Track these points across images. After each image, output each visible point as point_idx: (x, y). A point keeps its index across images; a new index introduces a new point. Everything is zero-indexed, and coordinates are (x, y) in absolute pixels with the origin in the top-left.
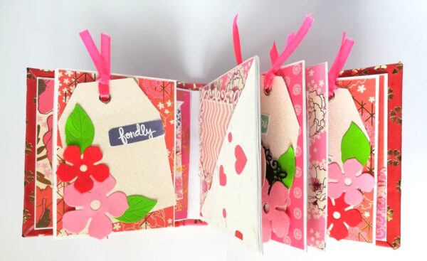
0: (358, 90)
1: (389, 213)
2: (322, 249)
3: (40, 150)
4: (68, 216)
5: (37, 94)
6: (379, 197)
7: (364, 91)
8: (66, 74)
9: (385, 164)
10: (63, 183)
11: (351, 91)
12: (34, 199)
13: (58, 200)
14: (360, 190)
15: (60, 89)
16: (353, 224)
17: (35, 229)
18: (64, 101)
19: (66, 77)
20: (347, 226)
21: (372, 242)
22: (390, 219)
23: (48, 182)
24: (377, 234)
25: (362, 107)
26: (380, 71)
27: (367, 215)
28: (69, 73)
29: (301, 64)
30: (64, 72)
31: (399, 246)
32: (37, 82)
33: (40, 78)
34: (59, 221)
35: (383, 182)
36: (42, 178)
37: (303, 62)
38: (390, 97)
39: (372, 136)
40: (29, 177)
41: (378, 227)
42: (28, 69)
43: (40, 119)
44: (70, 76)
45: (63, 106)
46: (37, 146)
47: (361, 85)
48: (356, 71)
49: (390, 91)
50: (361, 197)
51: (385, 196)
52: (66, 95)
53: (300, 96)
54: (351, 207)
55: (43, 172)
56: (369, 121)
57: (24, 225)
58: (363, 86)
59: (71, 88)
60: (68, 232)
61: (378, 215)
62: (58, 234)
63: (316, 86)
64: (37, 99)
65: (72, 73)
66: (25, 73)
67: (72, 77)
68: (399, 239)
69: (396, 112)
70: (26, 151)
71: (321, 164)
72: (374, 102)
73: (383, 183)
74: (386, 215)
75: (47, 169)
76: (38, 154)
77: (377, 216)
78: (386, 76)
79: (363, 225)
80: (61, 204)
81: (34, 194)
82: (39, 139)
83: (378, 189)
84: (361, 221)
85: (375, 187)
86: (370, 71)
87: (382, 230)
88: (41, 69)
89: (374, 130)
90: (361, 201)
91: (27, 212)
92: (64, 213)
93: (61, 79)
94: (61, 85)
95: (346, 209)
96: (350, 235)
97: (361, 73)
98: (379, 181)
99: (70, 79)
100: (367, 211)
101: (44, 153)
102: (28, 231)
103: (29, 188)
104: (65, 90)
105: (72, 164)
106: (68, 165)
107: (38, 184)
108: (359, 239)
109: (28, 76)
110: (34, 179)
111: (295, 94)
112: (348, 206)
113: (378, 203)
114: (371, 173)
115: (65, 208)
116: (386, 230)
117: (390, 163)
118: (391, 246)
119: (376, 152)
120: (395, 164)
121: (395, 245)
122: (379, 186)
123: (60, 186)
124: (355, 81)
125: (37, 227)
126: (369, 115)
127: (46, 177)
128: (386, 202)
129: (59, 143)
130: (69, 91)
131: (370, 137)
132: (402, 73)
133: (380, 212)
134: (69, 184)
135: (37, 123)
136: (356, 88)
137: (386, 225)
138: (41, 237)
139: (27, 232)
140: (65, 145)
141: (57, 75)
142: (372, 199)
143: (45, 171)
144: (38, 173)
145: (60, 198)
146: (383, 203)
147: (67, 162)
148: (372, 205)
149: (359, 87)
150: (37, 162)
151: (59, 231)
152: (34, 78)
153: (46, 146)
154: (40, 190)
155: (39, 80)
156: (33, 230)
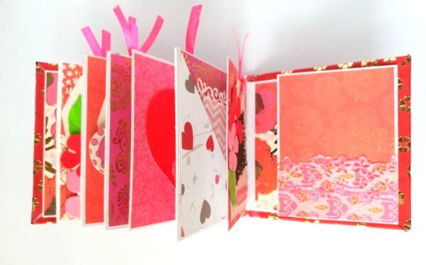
3: (48, 140)
4: (70, 201)
5: (45, 87)
8: (69, 67)
10: (65, 170)
12: (41, 188)
13: (61, 186)
15: (64, 81)
17: (44, 216)
18: (67, 92)
19: (70, 69)
23: (53, 171)
28: (72, 66)
30: (67, 65)
32: (44, 73)
33: (48, 71)
34: (63, 206)
36: (50, 168)
40: (38, 166)
42: (37, 63)
43: (48, 111)
44: (73, 68)
45: (66, 97)
46: (45, 137)
52: (69, 86)
55: (50, 162)
57: (33, 213)
59: (74, 80)
60: (72, 217)
62: (61, 218)
64: (45, 91)
65: (75, 67)
66: (34, 68)
67: (75, 69)
70: (35, 142)
76: (46, 144)
80: (65, 189)
81: (42, 183)
82: (47, 130)
88: (49, 63)
91: (36, 200)
92: (67, 197)
93: (65, 72)
94: (65, 77)
99: (73, 71)
101: (51, 143)
102: (37, 219)
103: (38, 177)
104: (68, 82)
105: (74, 152)
106: (71, 154)
107: (46, 173)
109: (37, 69)
110: (42, 168)
115: (69, 194)
123: (63, 173)
125: (45, 214)
127: (53, 167)
129: (63, 132)
130: (72, 83)
134: (72, 171)
135: (45, 115)
138: (49, 224)
139: (36, 220)
140: (68, 134)
141: (61, 68)
143: (53, 161)
144: (47, 163)
145: (64, 184)
147: (70, 150)
150: (45, 153)
151: (62, 215)
152: (43, 72)
153: (53, 137)
154: (48, 179)
155: (48, 73)
156: (42, 218)
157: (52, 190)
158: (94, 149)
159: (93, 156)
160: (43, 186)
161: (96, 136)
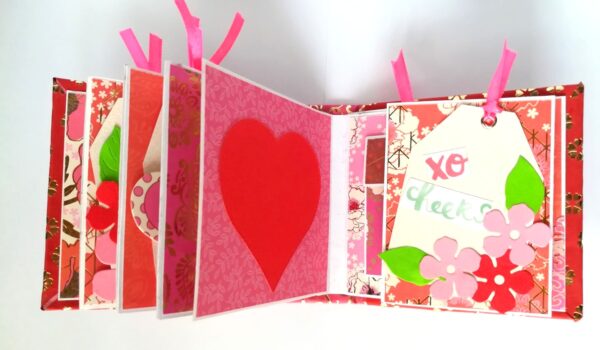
0: (529, 116)
3: (69, 190)
4: (100, 276)
5: (66, 114)
7: (536, 116)
8: (102, 84)
10: (94, 232)
12: (58, 258)
13: (87, 254)
15: (94, 105)
17: (60, 299)
18: (98, 120)
19: (102, 88)
23: (76, 235)
28: (107, 84)
30: (99, 82)
32: (65, 95)
33: (71, 92)
34: (88, 283)
36: (70, 229)
39: (546, 174)
40: (52, 227)
42: (55, 79)
43: (70, 147)
44: (107, 87)
45: (96, 128)
46: (65, 185)
52: (101, 113)
55: (71, 221)
56: (542, 154)
57: (44, 294)
59: (109, 103)
60: (101, 299)
62: (85, 302)
64: (66, 120)
65: (111, 84)
66: (50, 85)
67: (111, 88)
70: (50, 192)
75: (77, 217)
76: (66, 195)
80: (92, 260)
81: (58, 251)
82: (67, 176)
88: (72, 80)
91: (49, 276)
92: (95, 272)
93: (96, 91)
94: (95, 99)
99: (107, 91)
101: (73, 194)
102: (49, 302)
103: (52, 242)
104: (100, 106)
105: (107, 207)
106: (103, 208)
107: (64, 236)
109: (54, 89)
110: (59, 230)
115: (97, 266)
117: (568, 210)
123: (90, 236)
125: (62, 296)
126: (543, 148)
127: (75, 228)
129: (91, 177)
130: (106, 108)
131: (544, 176)
134: (103, 233)
135: (66, 153)
138: (67, 310)
139: (48, 304)
140: (98, 180)
141: (90, 86)
143: (74, 219)
144: (66, 222)
145: (91, 252)
147: (101, 204)
150: (64, 208)
151: (87, 298)
152: (63, 92)
153: (77, 185)
154: (67, 246)
155: (70, 94)
156: (57, 301)
157: (73, 261)
158: (137, 201)
159: (136, 212)
160: (60, 256)
161: (141, 183)
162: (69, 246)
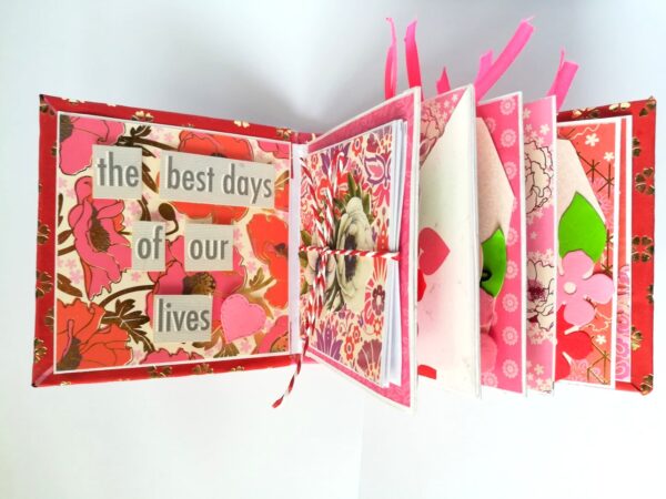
0: (587, 143)
1: (634, 337)
2: (548, 392)
3: (64, 236)
5: (58, 141)
6: (620, 313)
7: (597, 144)
9: (629, 260)
11: (574, 144)
12: (52, 321)
14: (590, 301)
16: (578, 356)
17: (56, 372)
20: (569, 359)
21: (609, 383)
22: (636, 346)
23: (76, 292)
24: (618, 371)
25: (593, 169)
26: (619, 112)
27: (601, 340)
29: (516, 98)
31: (650, 390)
33: (63, 113)
35: (624, 287)
36: (66, 285)
37: (520, 94)
38: (636, 153)
39: (609, 214)
40: (44, 283)
41: (618, 359)
42: (42, 97)
43: (64, 183)
46: (59, 231)
47: (590, 133)
48: (579, 113)
49: (635, 143)
50: (592, 312)
51: (628, 310)
53: (515, 149)
54: (575, 329)
55: (68, 276)
56: (604, 190)
57: (36, 367)
58: (594, 135)
61: (619, 340)
63: (534, 134)
64: (58, 148)
66: (37, 104)
68: (651, 378)
69: (645, 177)
70: (40, 239)
71: (544, 258)
72: (613, 161)
73: (624, 290)
74: (631, 342)
75: (75, 270)
76: (60, 242)
77: (617, 342)
78: (629, 118)
79: (594, 356)
81: (52, 313)
82: (61, 219)
83: (619, 299)
84: (592, 350)
85: (615, 296)
86: (604, 112)
87: (625, 365)
88: (64, 98)
89: (612, 204)
90: (592, 318)
91: (41, 345)
95: (567, 332)
96: (573, 373)
97: (586, 115)
98: (620, 287)
100: (601, 333)
101: (70, 242)
103: (44, 303)
107: (59, 295)
108: (588, 378)
109: (41, 108)
110: (53, 287)
111: (504, 144)
112: (570, 326)
113: (619, 322)
114: (608, 273)
116: (629, 365)
117: (635, 257)
118: (639, 390)
119: (615, 240)
120: (645, 259)
121: (644, 387)
122: (619, 294)
124: (581, 128)
125: (58, 369)
126: (605, 182)
127: (73, 284)
128: (630, 319)
131: (606, 216)
132: (654, 115)
133: (621, 336)
135: (59, 190)
136: (583, 138)
137: (629, 356)
139: (42, 378)
142: (609, 315)
143: (71, 273)
144: (60, 276)
146: (624, 322)
148: (610, 324)
149: (588, 137)
150: (57, 259)
152: (53, 113)
153: (74, 230)
154: (64, 306)
155: (62, 116)
156: (52, 375)
157: (71, 326)
160: (55, 319)
162: (65, 306)
